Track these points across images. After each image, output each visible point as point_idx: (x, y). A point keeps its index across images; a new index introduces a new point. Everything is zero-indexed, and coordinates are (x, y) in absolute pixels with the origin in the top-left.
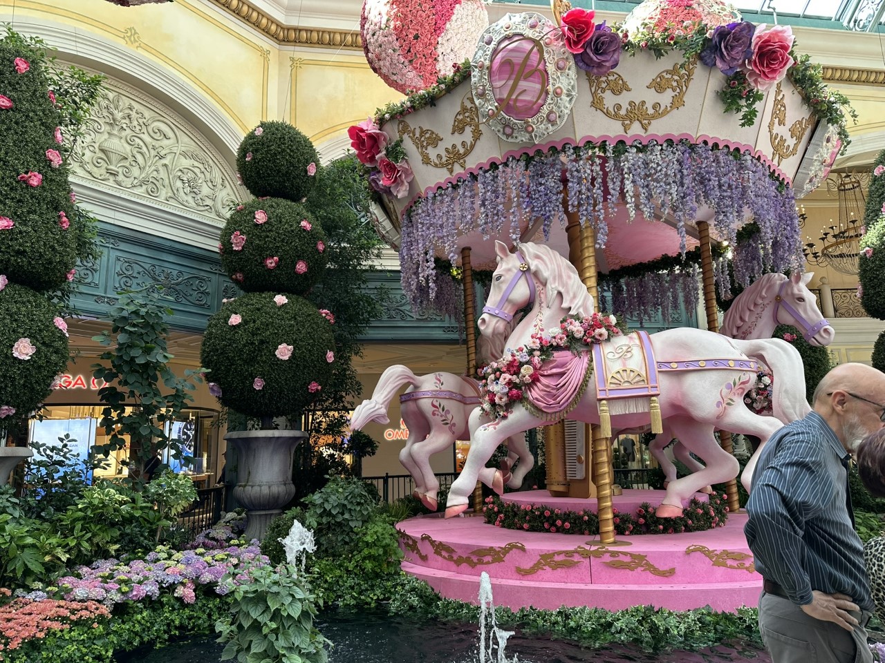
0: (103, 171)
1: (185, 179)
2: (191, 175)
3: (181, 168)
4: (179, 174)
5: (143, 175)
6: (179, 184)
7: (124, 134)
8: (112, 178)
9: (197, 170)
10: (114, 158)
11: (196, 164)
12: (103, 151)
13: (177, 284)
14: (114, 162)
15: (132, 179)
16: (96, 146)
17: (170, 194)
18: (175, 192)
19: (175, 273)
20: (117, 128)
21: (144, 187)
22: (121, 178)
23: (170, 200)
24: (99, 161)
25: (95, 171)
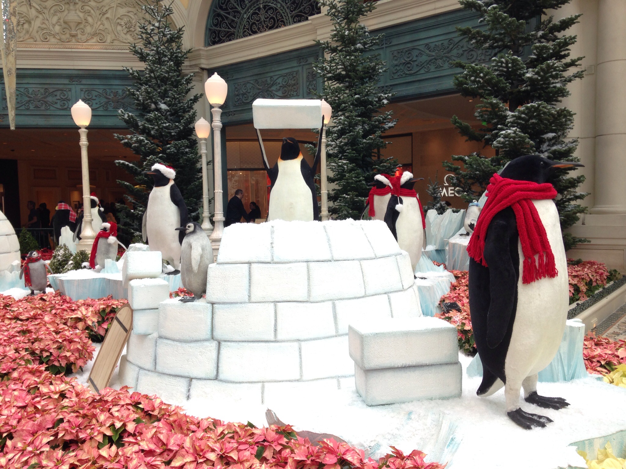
0: (68, 36)
1: (123, 23)
2: (126, 19)
3: (119, 16)
4: (119, 21)
5: (93, 30)
6: (119, 28)
7: (77, 6)
8: (74, 40)
9: (130, 14)
10: (72, 25)
11: (130, 9)
12: (65, 23)
13: (123, 98)
14: (73, 28)
15: (87, 35)
16: (62, 21)
17: (114, 38)
18: (117, 34)
19: (120, 92)
20: (71, 4)
21: (95, 38)
22: (79, 36)
23: (115, 41)
24: (64, 30)
25: (64, 37)
